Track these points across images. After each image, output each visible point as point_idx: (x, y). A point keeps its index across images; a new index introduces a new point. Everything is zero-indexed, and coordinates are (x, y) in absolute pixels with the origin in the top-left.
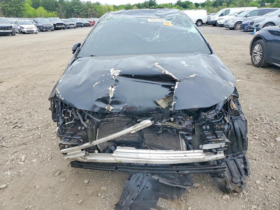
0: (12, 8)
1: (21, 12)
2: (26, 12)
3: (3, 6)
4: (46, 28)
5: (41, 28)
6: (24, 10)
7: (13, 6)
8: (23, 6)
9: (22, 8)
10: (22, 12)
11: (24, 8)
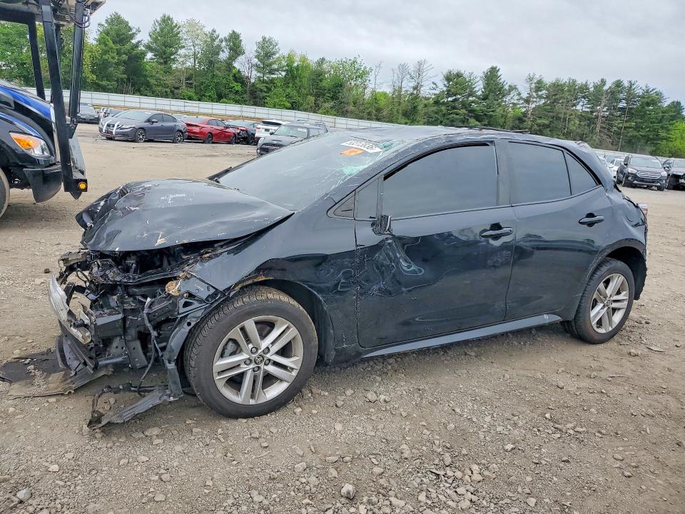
0: (639, 131)
1: (655, 142)
2: (670, 144)
3: (621, 125)
4: (642, 180)
5: (630, 178)
6: (667, 139)
7: (642, 128)
8: (669, 130)
9: (663, 134)
10: (659, 142)
11: (669, 134)
